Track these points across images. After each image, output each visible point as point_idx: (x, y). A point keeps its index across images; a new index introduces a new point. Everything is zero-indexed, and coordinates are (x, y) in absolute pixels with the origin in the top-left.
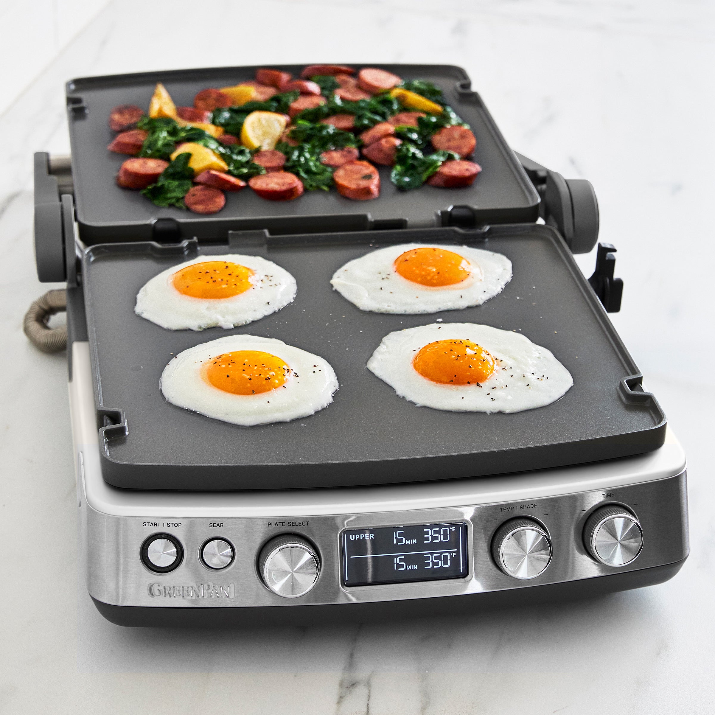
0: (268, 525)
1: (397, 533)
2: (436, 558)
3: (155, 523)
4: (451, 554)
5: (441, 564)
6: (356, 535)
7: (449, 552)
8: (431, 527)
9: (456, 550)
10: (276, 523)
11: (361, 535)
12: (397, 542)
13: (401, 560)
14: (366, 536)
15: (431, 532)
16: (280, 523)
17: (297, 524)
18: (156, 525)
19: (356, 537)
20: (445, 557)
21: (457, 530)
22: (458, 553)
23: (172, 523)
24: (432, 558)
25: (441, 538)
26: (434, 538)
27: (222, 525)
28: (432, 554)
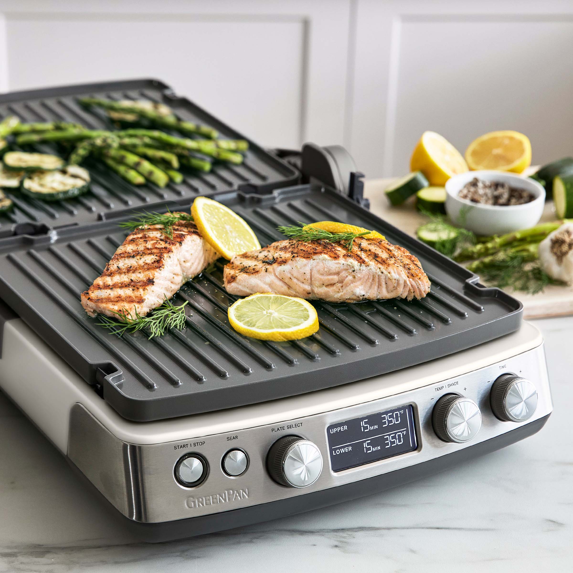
0: (272, 431)
1: (363, 422)
2: (393, 438)
3: (183, 445)
4: (403, 433)
5: (397, 442)
6: (334, 429)
7: (401, 432)
8: (386, 413)
9: (406, 429)
10: (278, 428)
11: (338, 428)
12: (364, 430)
13: (368, 444)
14: (342, 429)
15: (387, 417)
16: (281, 428)
17: (294, 426)
18: (185, 446)
19: (335, 431)
20: (399, 436)
21: (405, 412)
22: (407, 430)
23: (197, 443)
24: (390, 438)
25: (394, 421)
26: (389, 422)
27: (237, 437)
28: (389, 435)
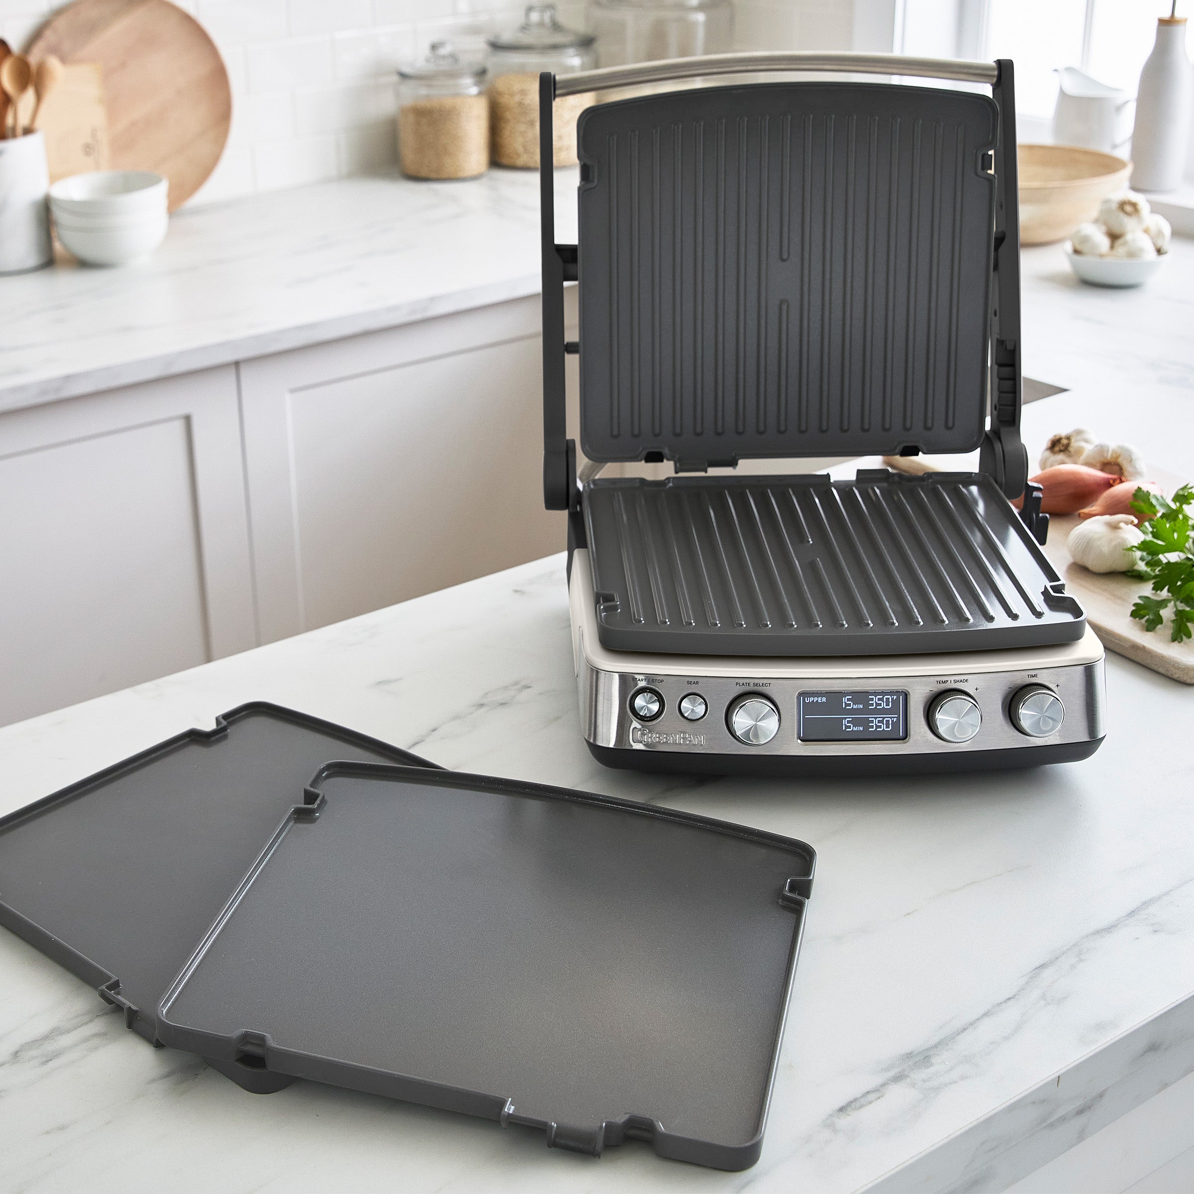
0: (737, 684)
1: (846, 698)
2: (879, 722)
3: (641, 679)
4: (893, 719)
5: (884, 727)
7: (891, 718)
8: (876, 694)
9: (897, 715)
10: (744, 682)
11: (815, 698)
12: (846, 706)
13: (848, 722)
14: (819, 700)
15: (876, 699)
16: (747, 683)
17: (761, 685)
18: (643, 680)
19: (811, 700)
20: (887, 721)
21: (898, 698)
22: (898, 718)
23: (655, 680)
24: (876, 722)
25: (884, 705)
26: (877, 704)
27: (697, 683)
28: (876, 718)
